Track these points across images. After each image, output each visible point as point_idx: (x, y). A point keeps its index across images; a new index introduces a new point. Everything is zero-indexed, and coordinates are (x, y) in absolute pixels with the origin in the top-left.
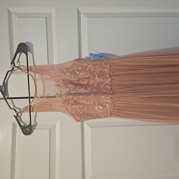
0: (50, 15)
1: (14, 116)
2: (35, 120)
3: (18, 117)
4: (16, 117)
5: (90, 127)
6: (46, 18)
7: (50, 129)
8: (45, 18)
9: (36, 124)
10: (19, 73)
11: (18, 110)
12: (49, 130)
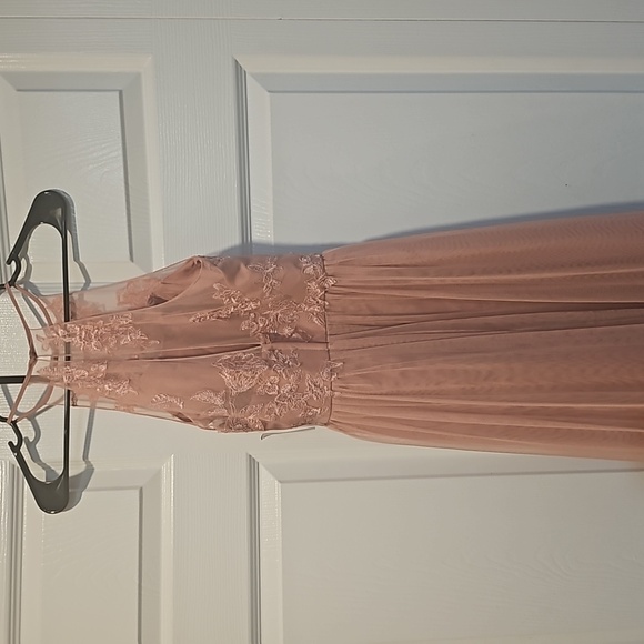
0: (136, 79)
1: (11, 444)
2: (85, 457)
3: (22, 449)
4: (15, 449)
5: (280, 482)
6: (121, 92)
7: (141, 489)
8: (117, 94)
9: (90, 471)
12: (137, 492)
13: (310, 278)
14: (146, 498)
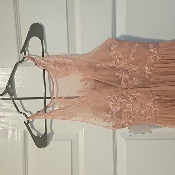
1: (25, 122)
2: (51, 128)
3: (29, 124)
4: (27, 124)
5: (125, 139)
7: (72, 141)
9: (52, 133)
10: (29, 65)
11: (29, 115)
12: (70, 142)
13: (151, 54)
14: (73, 144)
